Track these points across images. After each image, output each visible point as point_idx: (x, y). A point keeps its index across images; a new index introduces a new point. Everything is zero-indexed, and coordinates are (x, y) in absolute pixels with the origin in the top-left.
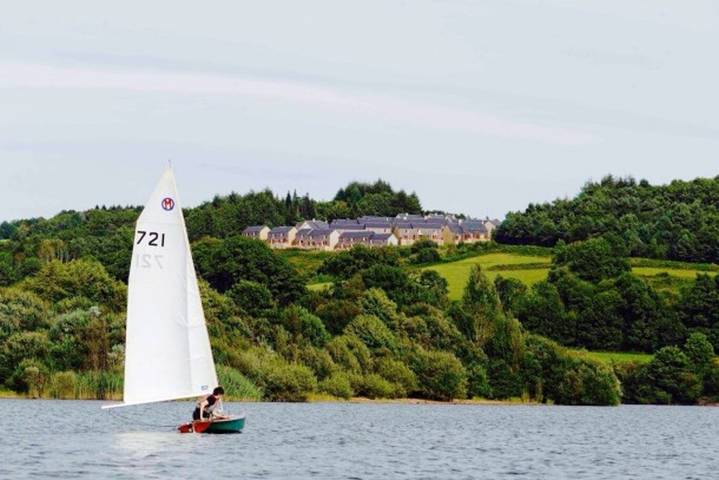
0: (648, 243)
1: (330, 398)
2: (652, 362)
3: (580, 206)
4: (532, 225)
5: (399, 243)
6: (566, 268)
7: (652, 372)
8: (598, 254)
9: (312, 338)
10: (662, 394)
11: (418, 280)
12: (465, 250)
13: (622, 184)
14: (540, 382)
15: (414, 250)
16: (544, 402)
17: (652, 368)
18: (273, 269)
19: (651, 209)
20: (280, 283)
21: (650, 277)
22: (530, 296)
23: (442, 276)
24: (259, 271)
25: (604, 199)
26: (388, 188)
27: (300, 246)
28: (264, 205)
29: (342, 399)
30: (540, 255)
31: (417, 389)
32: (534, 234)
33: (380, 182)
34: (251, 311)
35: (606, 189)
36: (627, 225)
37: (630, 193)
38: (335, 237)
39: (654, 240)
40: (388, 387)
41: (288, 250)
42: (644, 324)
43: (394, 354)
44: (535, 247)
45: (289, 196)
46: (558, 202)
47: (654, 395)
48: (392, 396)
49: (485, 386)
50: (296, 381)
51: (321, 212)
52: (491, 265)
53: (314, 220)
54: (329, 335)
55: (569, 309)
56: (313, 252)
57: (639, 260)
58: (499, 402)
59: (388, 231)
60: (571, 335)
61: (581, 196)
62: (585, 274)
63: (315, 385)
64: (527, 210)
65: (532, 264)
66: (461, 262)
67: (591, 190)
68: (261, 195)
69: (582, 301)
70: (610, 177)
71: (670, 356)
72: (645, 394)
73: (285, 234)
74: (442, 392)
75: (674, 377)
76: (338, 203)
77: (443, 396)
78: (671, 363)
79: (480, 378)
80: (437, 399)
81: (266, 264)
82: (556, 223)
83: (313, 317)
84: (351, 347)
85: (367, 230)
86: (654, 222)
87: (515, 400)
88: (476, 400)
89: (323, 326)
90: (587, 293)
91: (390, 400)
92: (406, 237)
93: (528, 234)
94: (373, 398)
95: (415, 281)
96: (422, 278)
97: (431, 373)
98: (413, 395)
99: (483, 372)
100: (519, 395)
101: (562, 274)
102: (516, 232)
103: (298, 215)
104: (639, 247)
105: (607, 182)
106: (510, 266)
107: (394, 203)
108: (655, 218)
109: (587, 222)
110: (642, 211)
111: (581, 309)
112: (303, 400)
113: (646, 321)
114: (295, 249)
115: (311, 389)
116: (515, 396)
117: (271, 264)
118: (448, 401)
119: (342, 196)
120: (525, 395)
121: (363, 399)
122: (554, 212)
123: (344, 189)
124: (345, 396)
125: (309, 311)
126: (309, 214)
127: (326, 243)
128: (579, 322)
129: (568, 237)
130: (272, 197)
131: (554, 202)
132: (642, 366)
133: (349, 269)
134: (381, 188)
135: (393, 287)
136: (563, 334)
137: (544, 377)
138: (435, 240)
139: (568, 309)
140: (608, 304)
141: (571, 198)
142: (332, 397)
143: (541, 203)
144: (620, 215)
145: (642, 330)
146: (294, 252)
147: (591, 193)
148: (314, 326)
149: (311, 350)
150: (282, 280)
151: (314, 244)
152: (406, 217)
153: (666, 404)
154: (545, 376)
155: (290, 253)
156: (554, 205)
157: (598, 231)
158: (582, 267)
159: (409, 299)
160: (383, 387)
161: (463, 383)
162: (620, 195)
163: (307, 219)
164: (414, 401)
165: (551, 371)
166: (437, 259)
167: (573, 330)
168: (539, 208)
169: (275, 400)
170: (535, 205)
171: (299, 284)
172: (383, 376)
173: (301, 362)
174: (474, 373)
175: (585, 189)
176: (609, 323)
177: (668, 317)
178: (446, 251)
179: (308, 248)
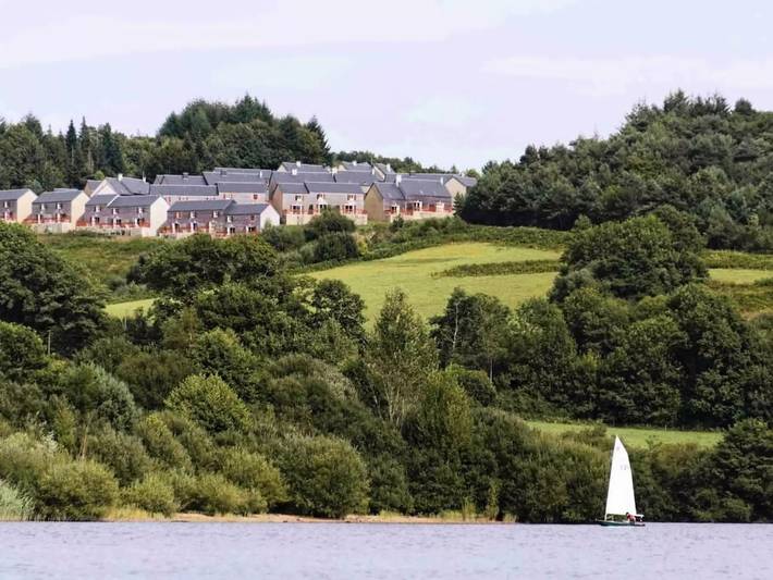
0: (743, 221)
1: (141, 514)
2: (721, 446)
3: (622, 151)
4: (531, 188)
5: (282, 221)
6: (586, 273)
7: (719, 465)
8: (645, 246)
9: (111, 417)
10: (735, 504)
11: (309, 298)
12: (405, 235)
13: (700, 109)
14: (495, 485)
15: (310, 235)
16: (500, 518)
17: (719, 458)
18: (43, 279)
19: (753, 158)
20: (55, 304)
21: (743, 286)
22: (513, 327)
23: (354, 291)
24: (18, 283)
25: (664, 139)
26: (263, 112)
27: (93, 227)
28: (25, 148)
29: (160, 516)
30: (543, 245)
31: (285, 499)
32: (535, 205)
33: (247, 100)
34: (11, 371)
35: (672, 118)
36: (705, 188)
37: (714, 126)
38: (159, 210)
39: (755, 218)
40: (236, 495)
41: (71, 234)
42: (719, 378)
43: (249, 441)
44: (534, 229)
45: (72, 129)
46: (580, 143)
47: (721, 506)
48: (242, 511)
49: (401, 493)
50: (84, 488)
51: (134, 159)
52: (450, 265)
53: (120, 177)
54: (140, 410)
55: (585, 351)
56: (119, 238)
57: (726, 253)
58: (424, 520)
59: (262, 197)
60: (587, 397)
61: (625, 131)
62: (621, 283)
63: (116, 494)
64: (523, 159)
65: (528, 263)
66: (396, 258)
67: (642, 121)
68: (18, 128)
69: (609, 336)
70: (680, 95)
71: (751, 435)
72: (706, 505)
73: (66, 204)
74: (326, 503)
75: (758, 474)
76: (167, 142)
77: (328, 510)
78: (753, 449)
79: (393, 481)
80: (318, 515)
81: (31, 270)
82: (576, 184)
83: (113, 381)
84: (177, 430)
85: (220, 197)
86: (756, 181)
87: (453, 515)
88: (383, 516)
89: (129, 397)
90: (616, 320)
91: (240, 518)
92: (296, 209)
93: (524, 204)
94: (211, 513)
95: (304, 301)
96: (317, 294)
97: (308, 472)
98: (279, 508)
99: (399, 472)
100: (458, 507)
101: (579, 283)
102: (501, 201)
103: (89, 165)
104: (726, 231)
105: (675, 104)
106: (485, 266)
107: (273, 143)
108: (760, 174)
109: (633, 183)
110: (736, 160)
111: (606, 350)
112: (97, 517)
113: (723, 372)
114: (84, 234)
115: (108, 501)
116: (452, 508)
117: (41, 270)
118: (337, 517)
119: (174, 126)
120: (470, 506)
121: (194, 516)
122: (572, 163)
123: (179, 112)
124: (166, 512)
125: (108, 370)
126: (112, 164)
127: (143, 222)
128: (601, 373)
129: (596, 210)
130: (39, 132)
131: (573, 144)
132: (702, 455)
133: (183, 278)
134: (250, 110)
135: (250, 326)
136: (572, 396)
137: (500, 477)
138: (350, 216)
139: (582, 351)
140: (655, 340)
141: (604, 137)
142: (145, 513)
143: (549, 145)
144: (694, 170)
145: (716, 388)
146: (81, 239)
147: (642, 126)
148: (115, 398)
149: (111, 436)
150: (59, 300)
151: (119, 222)
152: (297, 168)
153: (744, 521)
154: (504, 475)
155: (75, 242)
156: (572, 148)
157: (653, 200)
158: (616, 270)
159: (278, 344)
160: (229, 497)
161: (362, 490)
162: (698, 129)
163: (107, 175)
164: (281, 518)
165: (514, 468)
166: (351, 254)
167: (590, 388)
168: (544, 155)
169: (49, 518)
170: (537, 149)
171: (92, 307)
172: (229, 477)
173: (94, 457)
174: (382, 472)
175: (632, 117)
176: (656, 376)
177: (763, 363)
178: (369, 237)
179: (108, 230)
